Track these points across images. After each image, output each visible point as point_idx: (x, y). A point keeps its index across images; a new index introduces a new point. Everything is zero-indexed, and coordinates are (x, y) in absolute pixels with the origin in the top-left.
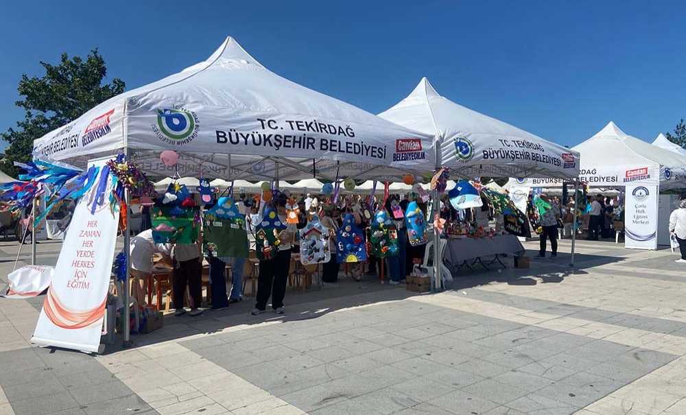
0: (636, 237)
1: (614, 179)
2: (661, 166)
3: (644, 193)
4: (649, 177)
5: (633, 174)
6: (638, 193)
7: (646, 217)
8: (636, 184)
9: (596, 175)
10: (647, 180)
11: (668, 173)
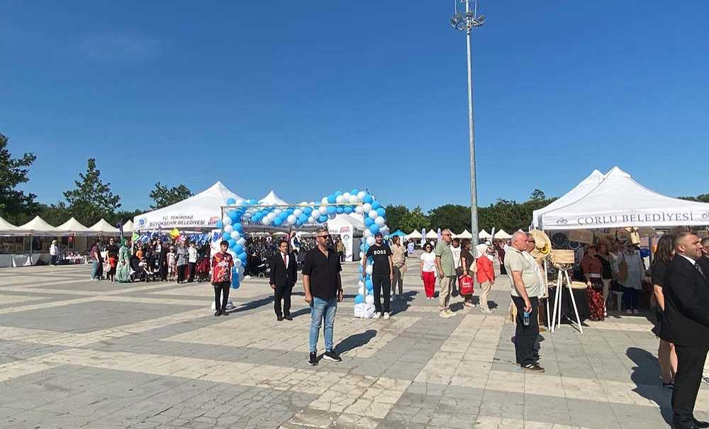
4: (349, 230)
5: (343, 229)
6: (345, 237)
7: (349, 248)
10: (349, 232)
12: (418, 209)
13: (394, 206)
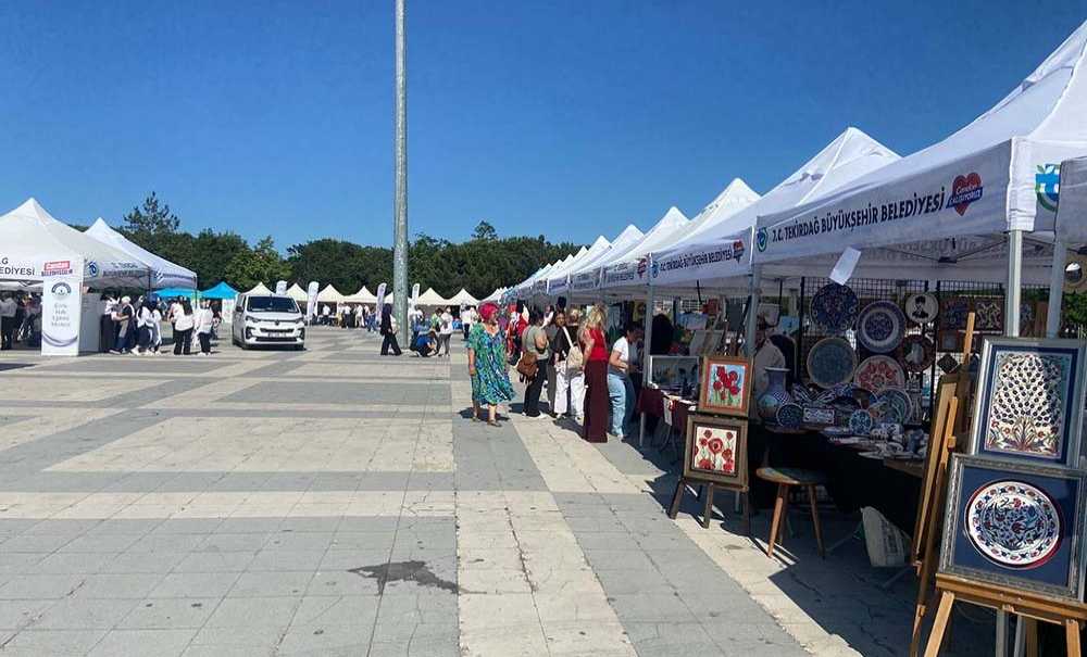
0: (56, 342)
1: (30, 272)
2: (86, 261)
3: (65, 290)
4: (71, 271)
5: (53, 266)
6: (58, 290)
7: (68, 319)
8: (58, 279)
9: (7, 266)
10: (69, 275)
11: (93, 267)
12: (267, 243)
13: (216, 233)
